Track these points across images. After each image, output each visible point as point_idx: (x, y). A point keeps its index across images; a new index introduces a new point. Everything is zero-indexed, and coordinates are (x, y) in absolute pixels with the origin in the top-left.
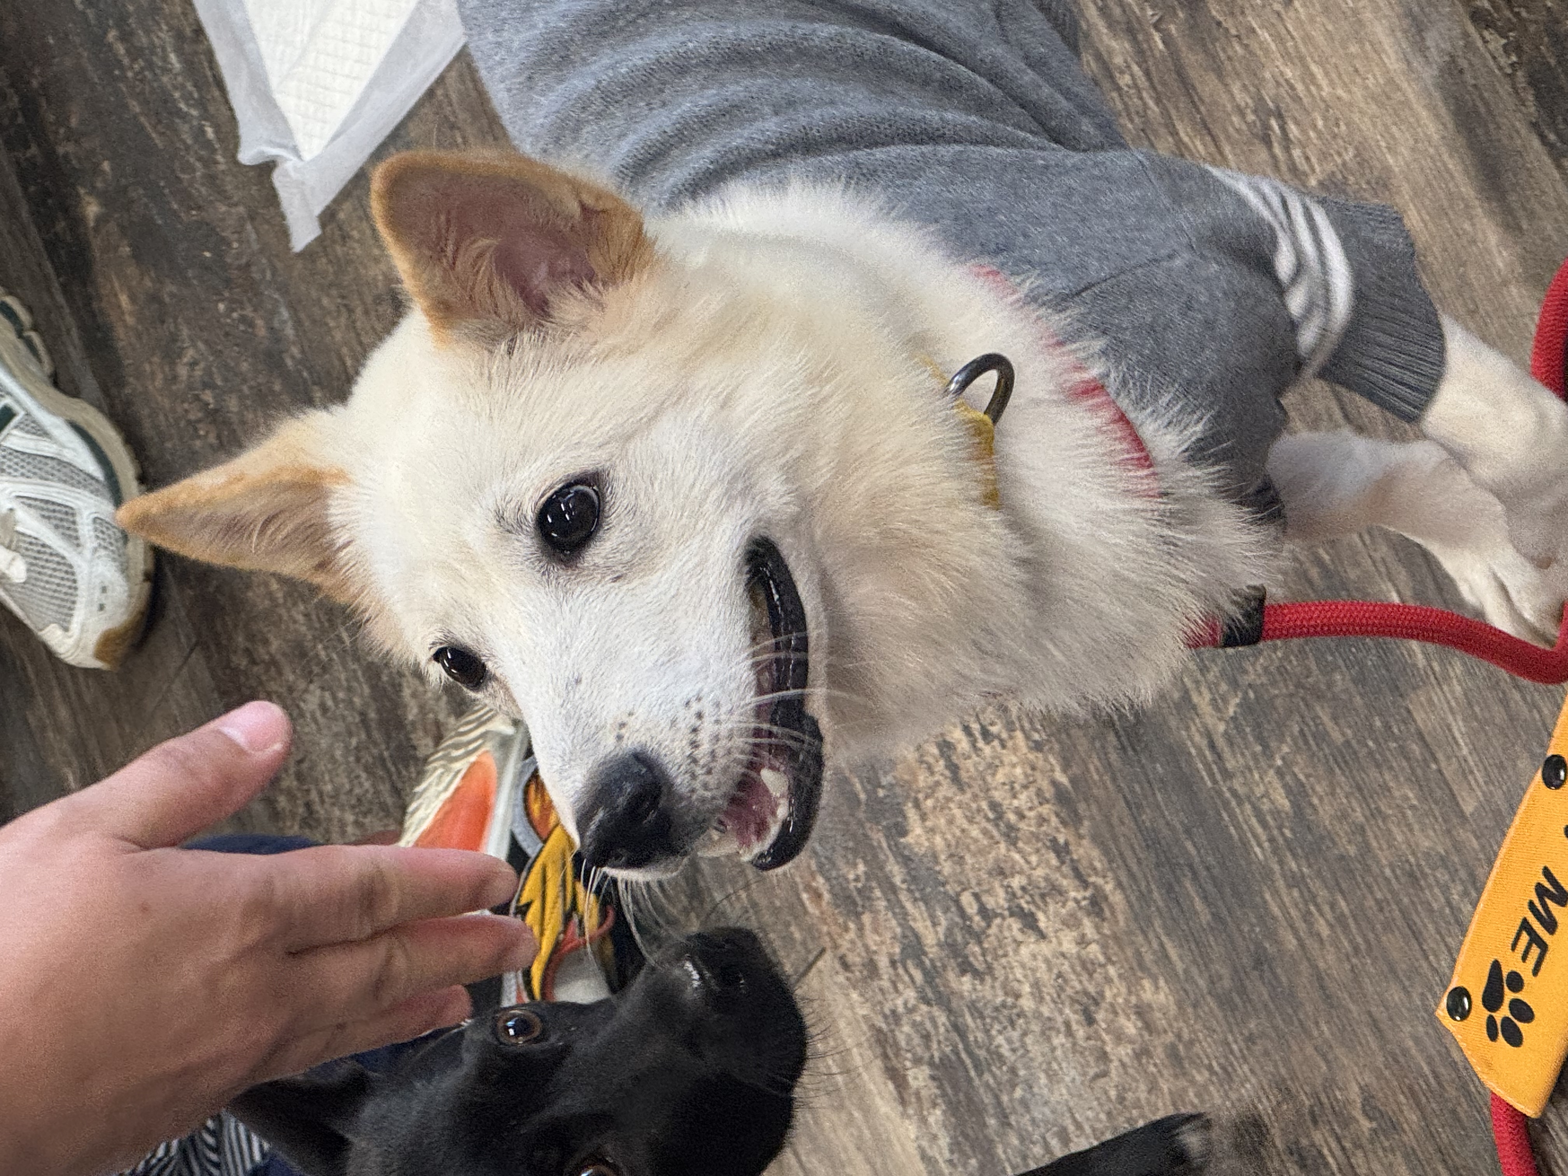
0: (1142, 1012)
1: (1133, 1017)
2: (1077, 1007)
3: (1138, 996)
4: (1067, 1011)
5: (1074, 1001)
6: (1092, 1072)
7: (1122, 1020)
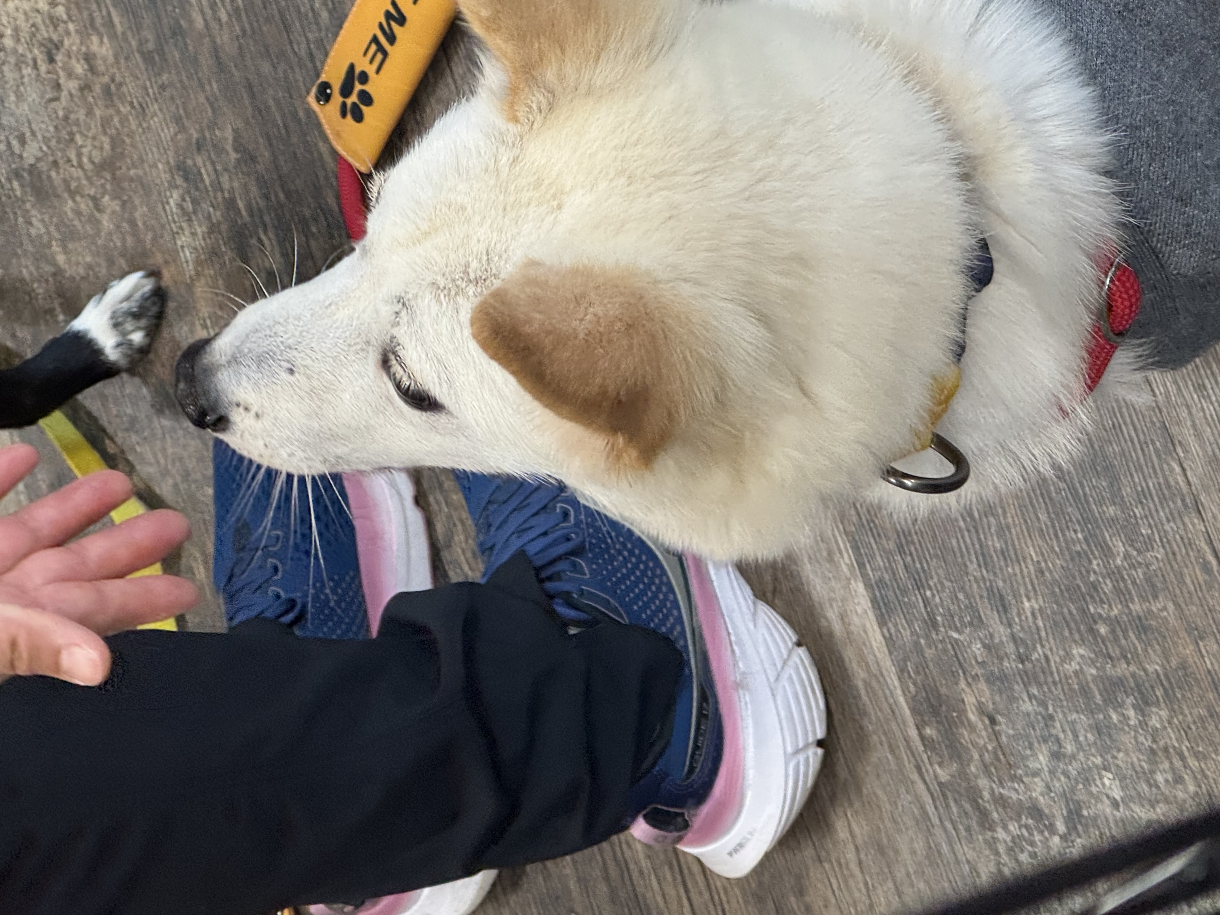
0: (89, 58)
1: (82, 62)
2: (42, 49)
3: (88, 47)
4: (36, 51)
5: (42, 45)
6: (48, 96)
7: (74, 61)
